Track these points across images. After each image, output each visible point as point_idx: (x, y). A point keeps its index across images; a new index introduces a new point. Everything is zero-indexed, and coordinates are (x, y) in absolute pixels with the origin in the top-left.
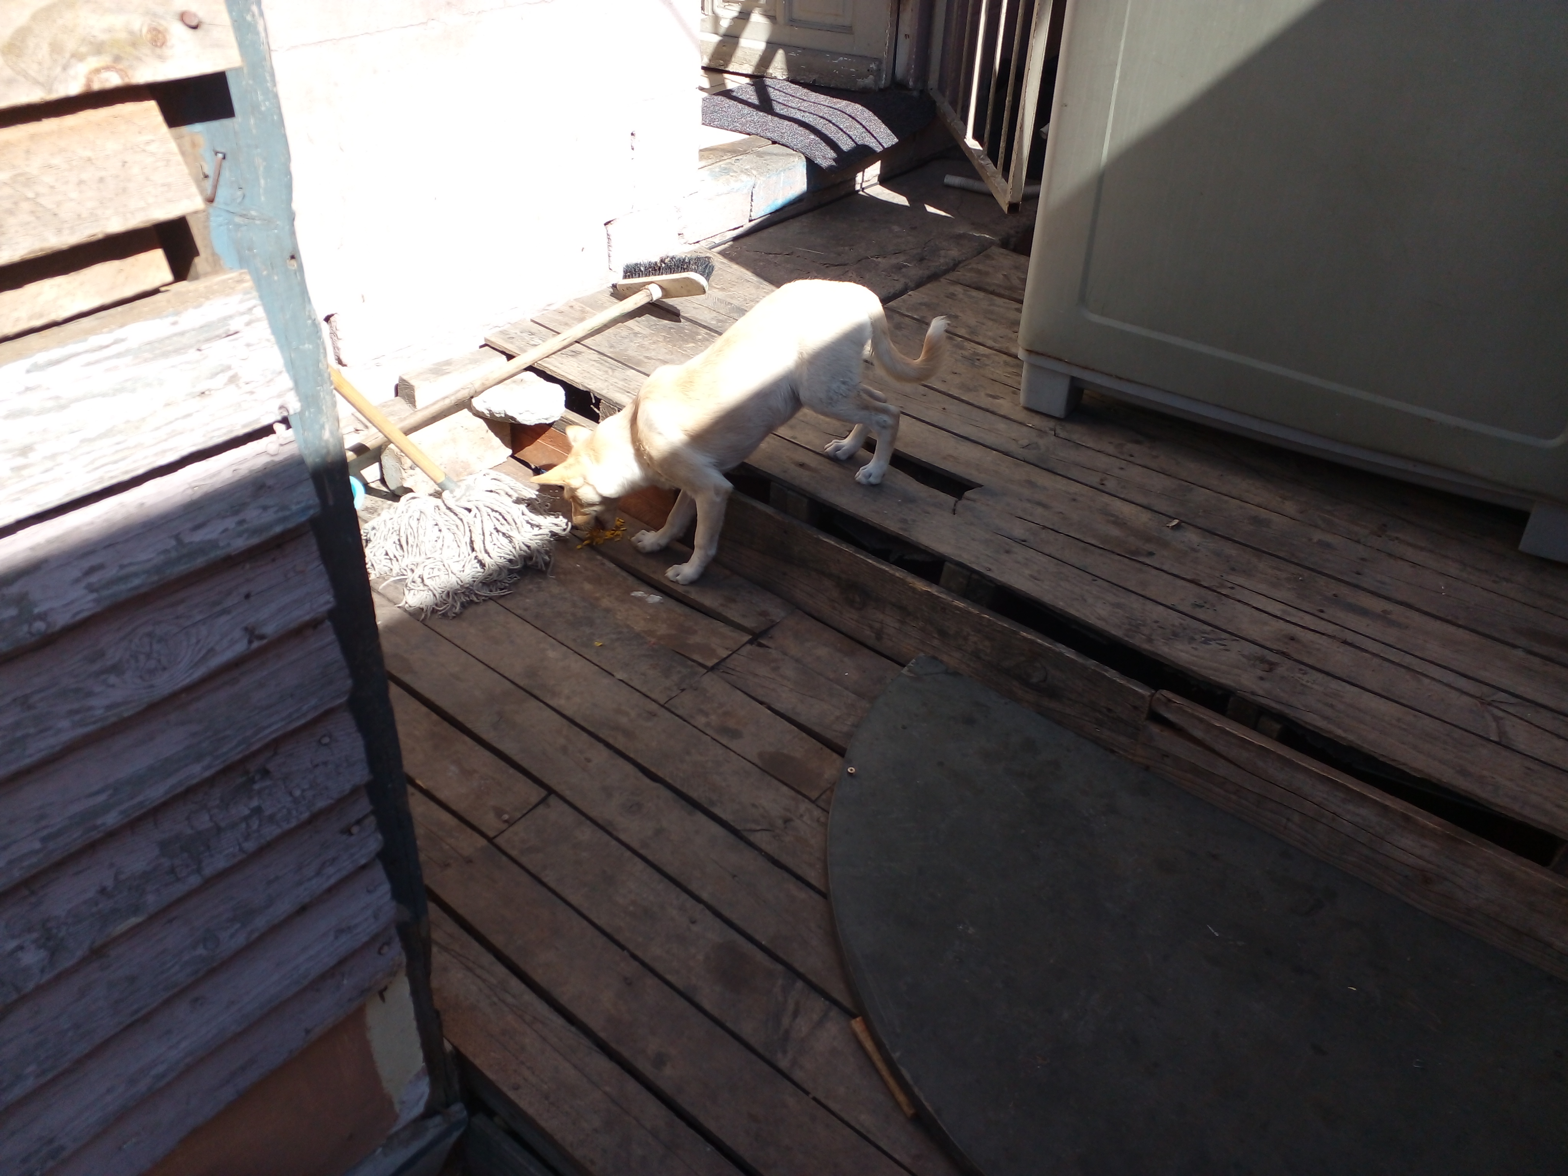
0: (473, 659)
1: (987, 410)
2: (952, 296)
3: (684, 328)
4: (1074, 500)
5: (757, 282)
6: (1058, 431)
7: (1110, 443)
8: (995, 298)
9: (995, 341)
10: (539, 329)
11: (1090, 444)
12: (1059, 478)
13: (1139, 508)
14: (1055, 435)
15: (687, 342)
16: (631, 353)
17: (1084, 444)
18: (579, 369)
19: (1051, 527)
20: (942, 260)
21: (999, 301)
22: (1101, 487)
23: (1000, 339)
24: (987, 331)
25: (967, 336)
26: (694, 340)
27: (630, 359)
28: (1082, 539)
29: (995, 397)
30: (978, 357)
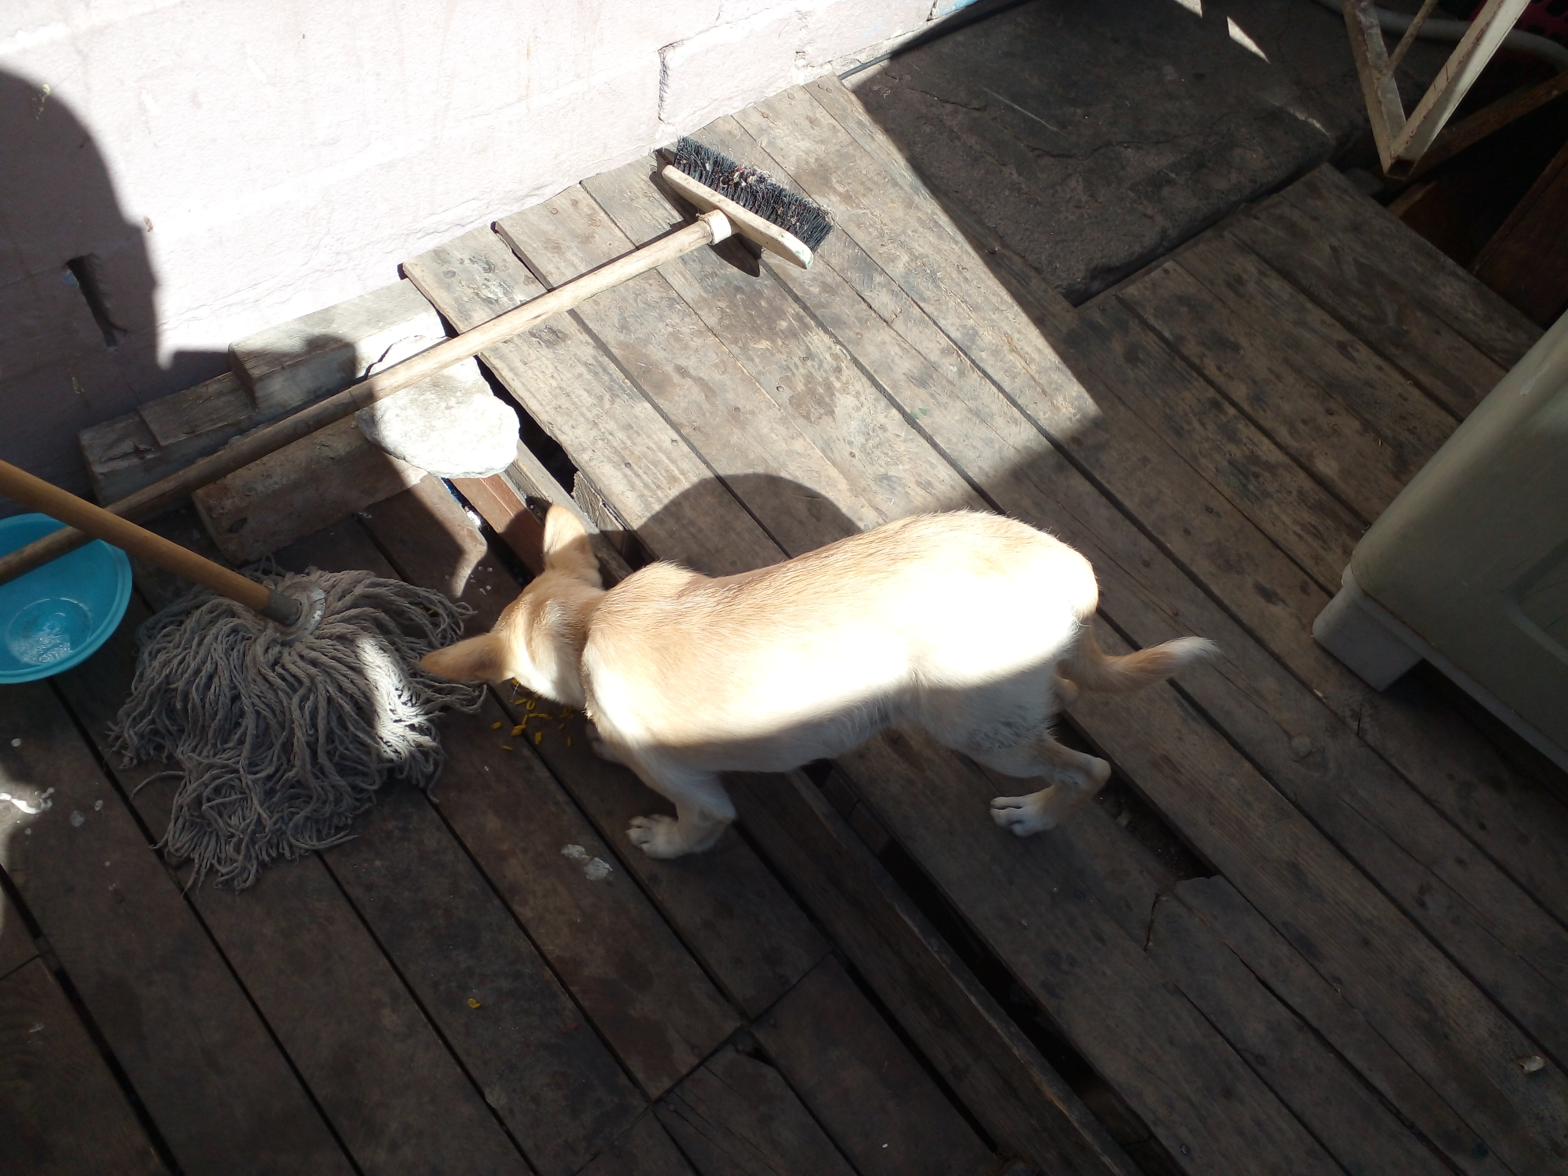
0: (251, 1014)
1: (1249, 632)
2: (1236, 283)
3: (760, 294)
4: (1366, 943)
5: (912, 186)
6: (1367, 722)
7: (1451, 777)
8: (1309, 305)
9: (1293, 431)
10: (506, 257)
11: (1415, 776)
12: (1348, 868)
13: (1477, 993)
14: (1358, 735)
15: (758, 333)
16: (655, 352)
17: (1404, 772)
18: (554, 384)
19: (1315, 1023)
20: (1234, 177)
21: (1315, 315)
22: (1417, 912)
23: (1301, 427)
24: (1282, 398)
25: (1247, 408)
26: (772, 334)
27: (650, 368)
28: (1366, 1073)
29: (1269, 596)
30: (1256, 469)
